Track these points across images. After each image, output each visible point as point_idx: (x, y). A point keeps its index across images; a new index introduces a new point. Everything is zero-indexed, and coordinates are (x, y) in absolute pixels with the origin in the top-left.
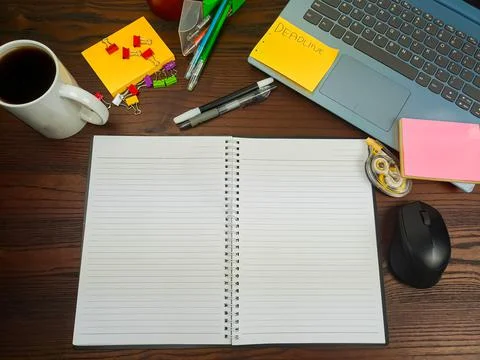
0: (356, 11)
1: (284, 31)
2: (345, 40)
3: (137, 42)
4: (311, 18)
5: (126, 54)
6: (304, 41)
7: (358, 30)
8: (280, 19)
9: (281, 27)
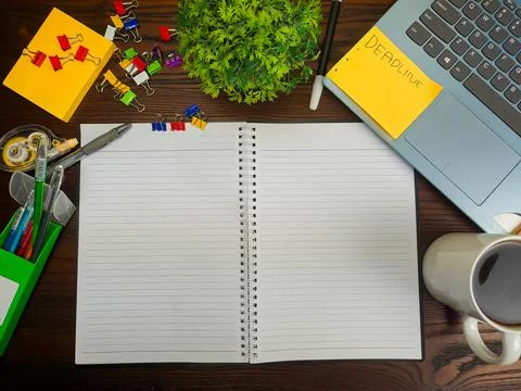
0: (477, 35)
1: (377, 48)
2: (453, 74)
3: (64, 42)
4: (415, 34)
5: (56, 64)
6: (400, 65)
7: (474, 61)
8: (374, 30)
9: (373, 41)
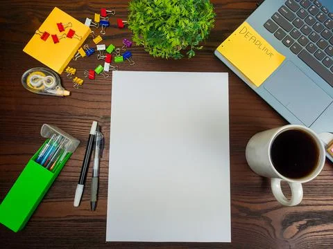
0: (306, 27)
1: (246, 34)
2: (292, 50)
3: (61, 27)
4: (269, 26)
5: (56, 40)
6: (260, 44)
7: (304, 43)
8: (245, 24)
9: (244, 30)
